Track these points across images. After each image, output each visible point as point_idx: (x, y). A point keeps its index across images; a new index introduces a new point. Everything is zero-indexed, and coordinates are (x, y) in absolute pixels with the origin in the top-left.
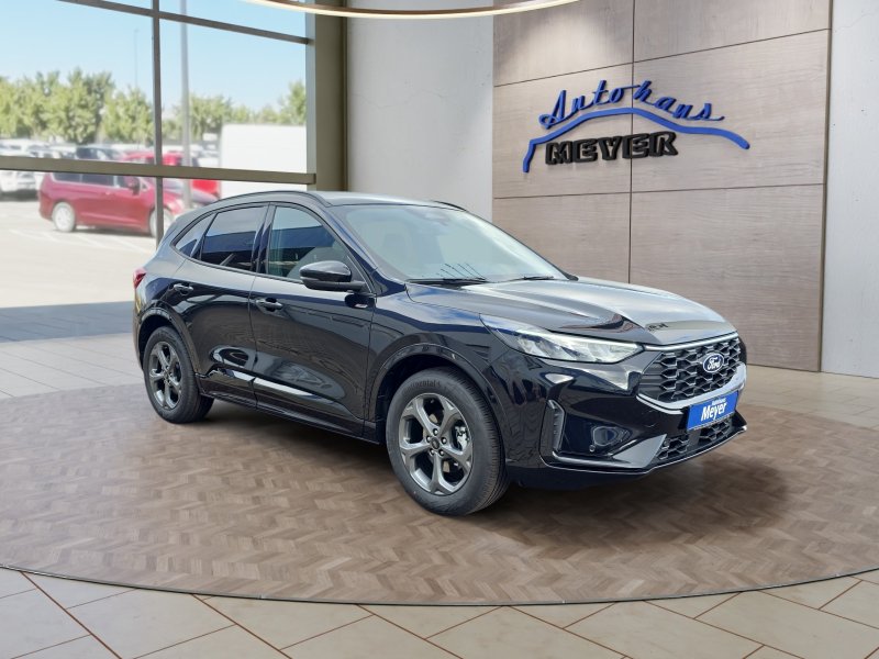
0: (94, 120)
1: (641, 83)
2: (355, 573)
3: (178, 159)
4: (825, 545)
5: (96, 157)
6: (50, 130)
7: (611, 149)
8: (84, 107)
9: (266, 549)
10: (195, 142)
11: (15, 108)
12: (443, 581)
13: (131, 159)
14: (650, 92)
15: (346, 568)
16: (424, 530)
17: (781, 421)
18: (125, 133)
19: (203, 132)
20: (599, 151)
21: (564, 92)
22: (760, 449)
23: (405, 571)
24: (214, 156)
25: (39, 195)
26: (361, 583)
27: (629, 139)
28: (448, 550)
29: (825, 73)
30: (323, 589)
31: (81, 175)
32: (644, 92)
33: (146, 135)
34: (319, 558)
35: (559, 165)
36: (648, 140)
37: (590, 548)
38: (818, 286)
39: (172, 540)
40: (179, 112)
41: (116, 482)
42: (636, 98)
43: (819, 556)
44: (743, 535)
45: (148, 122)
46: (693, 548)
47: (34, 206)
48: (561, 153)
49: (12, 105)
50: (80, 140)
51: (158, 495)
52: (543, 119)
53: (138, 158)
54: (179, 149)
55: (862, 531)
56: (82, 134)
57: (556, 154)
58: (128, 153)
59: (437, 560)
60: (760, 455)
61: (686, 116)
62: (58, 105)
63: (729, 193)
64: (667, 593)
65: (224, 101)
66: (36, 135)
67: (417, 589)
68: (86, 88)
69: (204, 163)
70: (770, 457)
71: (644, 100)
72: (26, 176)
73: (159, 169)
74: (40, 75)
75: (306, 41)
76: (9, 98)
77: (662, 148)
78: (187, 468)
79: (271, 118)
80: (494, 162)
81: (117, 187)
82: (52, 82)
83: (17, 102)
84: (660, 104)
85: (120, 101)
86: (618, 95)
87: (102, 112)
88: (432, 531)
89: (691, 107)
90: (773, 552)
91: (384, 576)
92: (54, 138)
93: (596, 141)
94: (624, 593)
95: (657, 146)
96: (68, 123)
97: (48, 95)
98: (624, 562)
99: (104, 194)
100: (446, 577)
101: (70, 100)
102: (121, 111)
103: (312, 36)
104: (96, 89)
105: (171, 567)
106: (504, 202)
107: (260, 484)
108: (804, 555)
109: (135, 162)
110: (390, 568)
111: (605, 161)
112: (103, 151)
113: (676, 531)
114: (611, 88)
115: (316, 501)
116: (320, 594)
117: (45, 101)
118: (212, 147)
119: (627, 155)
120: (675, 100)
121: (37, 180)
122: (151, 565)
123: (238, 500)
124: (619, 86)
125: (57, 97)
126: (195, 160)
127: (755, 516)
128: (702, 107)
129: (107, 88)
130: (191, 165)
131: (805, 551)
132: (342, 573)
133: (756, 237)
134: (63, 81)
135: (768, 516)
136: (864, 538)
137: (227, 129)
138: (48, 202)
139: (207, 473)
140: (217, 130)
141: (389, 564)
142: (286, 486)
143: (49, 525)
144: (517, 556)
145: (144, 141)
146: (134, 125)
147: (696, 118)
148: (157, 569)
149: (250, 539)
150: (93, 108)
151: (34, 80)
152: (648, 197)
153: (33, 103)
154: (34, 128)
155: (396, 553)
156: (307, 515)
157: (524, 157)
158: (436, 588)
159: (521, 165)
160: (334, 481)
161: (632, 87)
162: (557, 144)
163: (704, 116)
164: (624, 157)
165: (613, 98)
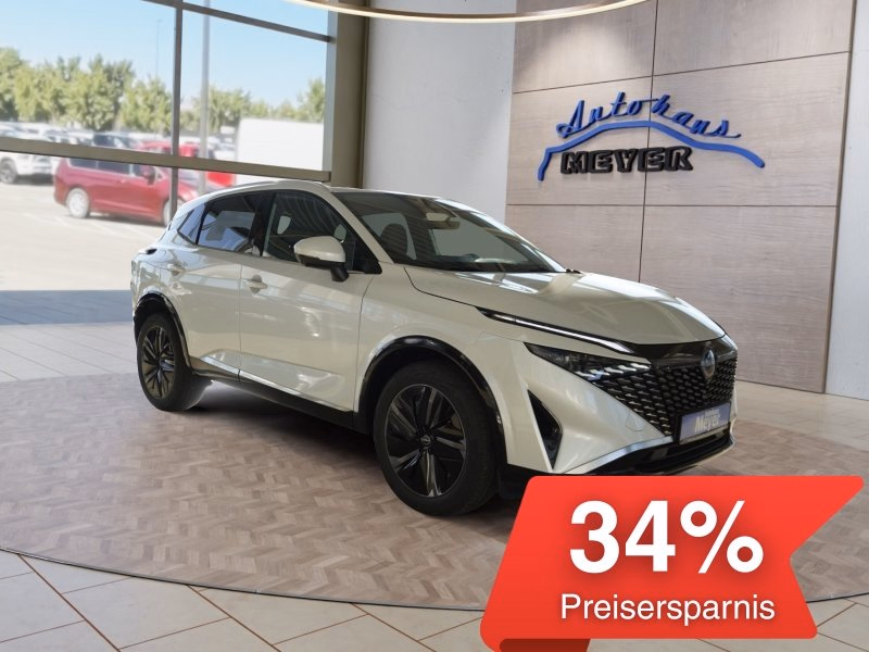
0: (112, 108)
2: (351, 572)
3: (195, 151)
4: (821, 566)
5: (113, 144)
6: (68, 116)
7: (626, 161)
8: (103, 94)
10: (212, 134)
11: (34, 92)
12: (439, 584)
13: (148, 148)
14: (668, 106)
15: (342, 566)
16: (422, 532)
17: (783, 441)
18: (143, 121)
19: (221, 124)
20: (614, 163)
21: (583, 102)
22: (761, 467)
23: (401, 573)
24: (231, 149)
25: (54, 180)
26: (357, 583)
27: (645, 152)
28: (444, 553)
29: (843, 95)
30: (320, 586)
31: (97, 162)
32: (662, 106)
33: (164, 126)
34: (318, 555)
35: (573, 175)
36: (663, 154)
38: (826, 308)
39: (170, 531)
40: (197, 103)
41: (116, 470)
42: (654, 112)
43: (814, 577)
45: (166, 112)
47: (50, 190)
48: (578, 163)
49: (31, 88)
50: (98, 127)
51: (159, 485)
52: (560, 128)
53: (155, 148)
54: (196, 140)
55: (858, 554)
56: (100, 121)
58: (145, 142)
59: (433, 562)
61: (702, 132)
62: (78, 91)
63: (743, 211)
65: (243, 95)
66: (54, 120)
67: (412, 590)
68: (106, 75)
69: (221, 156)
71: (662, 114)
72: (42, 161)
73: (175, 160)
74: (61, 60)
75: (327, 39)
76: (29, 82)
77: (677, 163)
78: (188, 459)
79: (289, 114)
80: (509, 167)
81: (132, 175)
82: (72, 68)
83: (37, 86)
84: (677, 119)
85: (140, 90)
86: (637, 107)
87: (121, 100)
88: (430, 533)
89: (708, 123)
91: (380, 577)
92: (72, 124)
93: (612, 152)
95: (673, 160)
96: (86, 110)
97: (68, 81)
99: (119, 182)
100: (442, 580)
101: (90, 86)
102: (140, 100)
103: (334, 34)
104: (116, 76)
105: (168, 557)
106: (517, 209)
109: (151, 151)
110: (386, 569)
111: (620, 173)
112: (120, 138)
114: (629, 100)
115: (316, 498)
116: (315, 591)
117: (65, 87)
118: (230, 140)
119: (642, 168)
120: (692, 116)
121: (54, 165)
122: (148, 554)
123: (238, 493)
124: (638, 99)
125: (77, 83)
126: (211, 153)
128: (720, 124)
129: (127, 76)
130: (207, 157)
131: (800, 572)
132: (337, 571)
133: (767, 256)
134: (84, 67)
136: (860, 561)
137: (245, 123)
138: (64, 188)
139: (210, 465)
140: (235, 123)
141: (386, 564)
142: (287, 481)
143: (49, 509)
145: (161, 131)
146: (153, 115)
147: (712, 134)
148: (154, 559)
149: (248, 533)
150: (112, 96)
151: (55, 65)
152: (661, 210)
153: (52, 88)
154: (52, 113)
155: (393, 553)
156: (306, 512)
157: (539, 165)
158: (432, 591)
159: (536, 172)
160: (335, 479)
161: (651, 101)
162: (573, 154)
163: (721, 132)
164: (639, 170)
165: (631, 111)
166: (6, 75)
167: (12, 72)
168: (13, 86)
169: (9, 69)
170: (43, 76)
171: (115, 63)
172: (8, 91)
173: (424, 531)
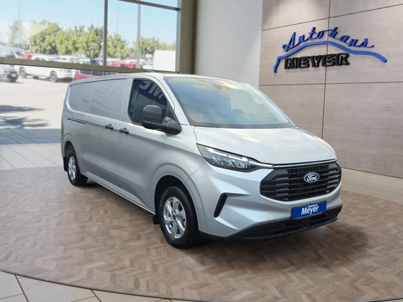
0: (98, 48)
1: (332, 28)
2: (102, 271)
3: (134, 65)
4: (370, 281)
5: (98, 64)
6: (79, 52)
7: (316, 61)
8: (94, 41)
9: (68, 254)
10: (142, 58)
11: (65, 42)
12: (143, 283)
14: (337, 33)
15: (99, 268)
16: (153, 252)
18: (112, 53)
19: (145, 54)
20: (310, 63)
21: (295, 33)
22: (362, 221)
23: (127, 273)
24: (150, 64)
25: (73, 80)
27: (325, 57)
28: (157, 263)
30: (80, 279)
31: (92, 72)
32: (334, 33)
34: (91, 261)
35: (290, 70)
36: (335, 57)
39: (27, 245)
40: (135, 44)
42: (330, 36)
43: (363, 287)
44: (325, 270)
45: (122, 49)
46: (291, 275)
48: (293, 64)
49: (64, 40)
50: (92, 56)
51: (39, 221)
52: (284, 47)
53: (116, 65)
54: (135, 61)
55: (397, 275)
56: (93, 53)
57: (290, 64)
58: (113, 62)
59: (148, 268)
60: (360, 225)
62: (83, 40)
63: (376, 85)
65: (156, 40)
66: (73, 54)
67: (127, 284)
68: (95, 33)
69: (146, 67)
70: (365, 226)
71: (334, 37)
72: (68, 72)
74: (76, 27)
75: (177, 9)
76: (62, 37)
77: (342, 61)
80: (260, 67)
82: (81, 31)
83: (66, 39)
84: (342, 39)
85: (110, 39)
86: (321, 34)
87: (102, 44)
89: (357, 40)
90: (336, 282)
91: (115, 275)
92: (81, 55)
93: (309, 58)
94: (236, 299)
95: (340, 60)
96: (87, 48)
97: (80, 34)
98: (248, 280)
100: (146, 279)
101: (88, 38)
102: (110, 44)
103: (180, 7)
104: (99, 33)
105: (15, 259)
106: (264, 87)
107: (91, 219)
108: (354, 286)
109: (115, 66)
110: (121, 271)
111: (313, 68)
112: (101, 61)
113: (287, 264)
114: (317, 31)
115: (111, 231)
116: (75, 281)
117: (78, 39)
118: (149, 60)
119: (324, 65)
120: (349, 37)
121: (73, 73)
123: (74, 226)
125: (83, 37)
126: (141, 66)
127: (340, 260)
128: (363, 41)
131: (356, 284)
132: (95, 271)
133: (388, 109)
134: (86, 30)
135: (346, 260)
136: (396, 279)
137: (157, 52)
140: (152, 53)
141: (123, 268)
142: (103, 221)
144: (192, 270)
145: (119, 57)
148: (8, 260)
149: (64, 248)
150: (98, 42)
151: (74, 29)
152: (333, 86)
153: (72, 40)
154: (73, 51)
155: (130, 262)
156: (101, 238)
157: (274, 66)
158: (137, 285)
159: (272, 69)
160: (127, 221)
161: (328, 31)
162: (290, 59)
163: (364, 45)
164: (322, 66)
165: (318, 36)
166: (53, 35)
167: (56, 33)
169: (54, 32)
170: (68, 35)
171: (99, 27)
172: (54, 42)
173: (155, 250)
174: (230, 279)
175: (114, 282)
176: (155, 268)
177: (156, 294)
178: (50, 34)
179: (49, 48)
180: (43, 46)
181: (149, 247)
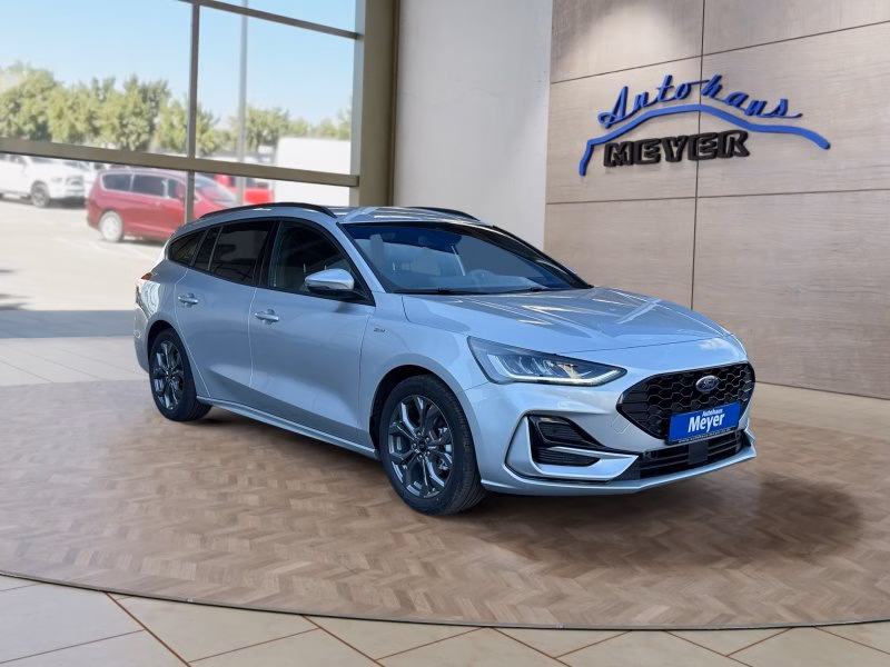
0: (147, 129)
1: (710, 77)
2: (311, 580)
6: (102, 138)
7: (675, 149)
8: (136, 114)
9: (213, 547)
10: (250, 154)
11: (68, 113)
12: (417, 595)
14: (720, 87)
15: (301, 573)
16: (410, 538)
19: (258, 144)
20: (663, 153)
21: (626, 89)
23: (372, 581)
25: (86, 203)
27: (695, 139)
28: (432, 560)
30: (268, 594)
32: (714, 88)
34: (274, 560)
35: (618, 169)
36: (716, 140)
37: (607, 566)
39: (107, 533)
40: (234, 122)
42: (706, 94)
44: (801, 562)
46: (737, 574)
47: (83, 214)
48: (622, 154)
49: (65, 111)
51: (112, 486)
52: (602, 118)
56: (134, 142)
57: (616, 155)
59: (415, 570)
61: (759, 113)
62: (113, 112)
63: (807, 198)
64: (695, 623)
65: (281, 113)
67: (381, 601)
68: (141, 95)
70: (841, 482)
71: (713, 96)
74: (95, 81)
75: (355, 36)
76: (63, 103)
77: (732, 149)
79: (329, 132)
80: (548, 163)
81: (167, 197)
82: (108, 86)
83: (71, 108)
84: (731, 100)
85: (175, 110)
86: (685, 91)
87: (156, 120)
88: (418, 539)
89: (765, 103)
90: (838, 583)
91: (346, 585)
93: (659, 141)
94: (641, 620)
95: (725, 146)
96: (121, 129)
97: (102, 102)
98: (647, 585)
99: (153, 205)
100: (421, 590)
101: (124, 107)
102: (176, 120)
103: (362, 31)
104: (151, 96)
105: (93, 562)
106: (558, 208)
107: (233, 480)
108: (877, 589)
110: (355, 577)
111: (669, 163)
113: (717, 554)
114: (676, 83)
115: (292, 502)
116: (259, 600)
117: (99, 108)
118: (267, 159)
119: (694, 156)
120: (746, 97)
122: (70, 559)
123: (202, 495)
124: (686, 81)
125: (111, 104)
127: (818, 542)
128: (778, 103)
129: (163, 96)
131: (878, 585)
132: (294, 579)
133: (835, 247)
134: (119, 87)
135: (834, 544)
137: (284, 142)
138: (94, 208)
139: (179, 467)
140: (273, 142)
141: (356, 571)
142: (263, 484)
144: (514, 571)
148: (76, 563)
149: (199, 536)
150: (146, 116)
151: (89, 86)
152: (714, 202)
153: (87, 109)
154: (87, 138)
155: (368, 560)
156: (274, 515)
157: (580, 160)
158: (406, 603)
159: (577, 166)
160: (320, 482)
161: (701, 82)
162: (617, 145)
163: (780, 112)
164: (690, 158)
165: (679, 94)
166: (39, 97)
167: (46, 93)
168: (46, 107)
169: (43, 91)
170: (77, 98)
171: (150, 83)
172: (42, 113)
173: (412, 536)
174: (608, 585)
175: (351, 599)
176: (430, 569)
177: (457, 619)
178: (32, 96)
179: (30, 127)
180: (17, 124)
181: (397, 531)
